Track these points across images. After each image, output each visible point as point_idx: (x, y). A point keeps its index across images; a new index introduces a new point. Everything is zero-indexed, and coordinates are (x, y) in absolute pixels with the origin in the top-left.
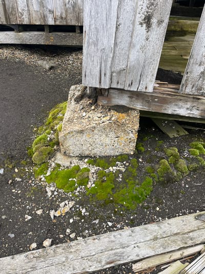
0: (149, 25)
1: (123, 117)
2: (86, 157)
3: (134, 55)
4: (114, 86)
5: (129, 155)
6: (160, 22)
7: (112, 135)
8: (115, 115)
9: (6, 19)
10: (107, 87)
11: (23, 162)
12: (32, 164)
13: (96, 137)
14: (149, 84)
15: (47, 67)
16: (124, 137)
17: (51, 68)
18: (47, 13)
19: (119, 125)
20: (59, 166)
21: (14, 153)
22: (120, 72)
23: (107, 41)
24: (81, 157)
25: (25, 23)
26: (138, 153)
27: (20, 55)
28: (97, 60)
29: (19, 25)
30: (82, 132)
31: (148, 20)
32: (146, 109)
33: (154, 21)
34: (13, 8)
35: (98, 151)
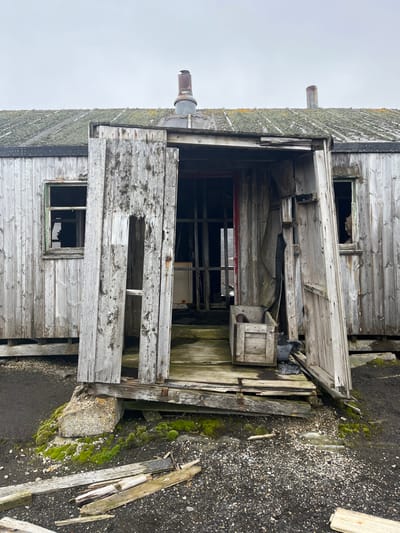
0: (112, 348)
1: (103, 402)
2: (78, 437)
3: (106, 362)
4: (97, 381)
5: (109, 433)
6: (118, 346)
7: (96, 415)
8: (97, 400)
9: (32, 333)
10: (92, 381)
11: (28, 444)
12: (34, 445)
13: (85, 418)
14: (117, 379)
15: (64, 375)
16: (105, 418)
17: (68, 376)
18: (71, 328)
19: (101, 408)
20: (55, 445)
21: (23, 438)
22: (100, 373)
23: (91, 356)
24: (73, 438)
25: (49, 337)
26: (116, 430)
27: (39, 366)
28: (86, 366)
29: (43, 339)
30: (74, 414)
31: (112, 346)
32: (121, 396)
33: (115, 346)
34: (40, 325)
35: (87, 431)
